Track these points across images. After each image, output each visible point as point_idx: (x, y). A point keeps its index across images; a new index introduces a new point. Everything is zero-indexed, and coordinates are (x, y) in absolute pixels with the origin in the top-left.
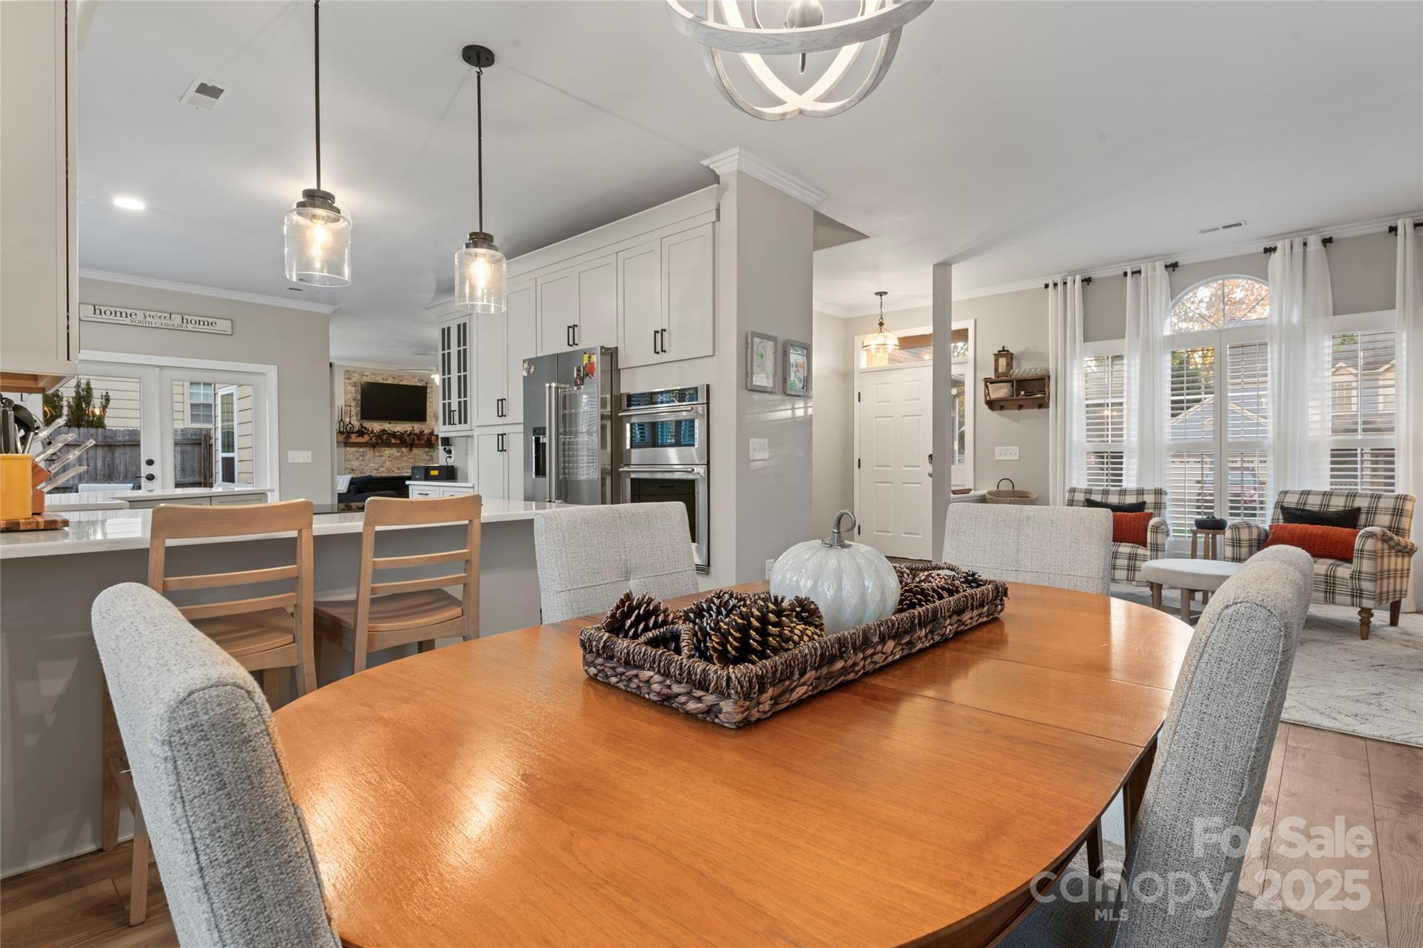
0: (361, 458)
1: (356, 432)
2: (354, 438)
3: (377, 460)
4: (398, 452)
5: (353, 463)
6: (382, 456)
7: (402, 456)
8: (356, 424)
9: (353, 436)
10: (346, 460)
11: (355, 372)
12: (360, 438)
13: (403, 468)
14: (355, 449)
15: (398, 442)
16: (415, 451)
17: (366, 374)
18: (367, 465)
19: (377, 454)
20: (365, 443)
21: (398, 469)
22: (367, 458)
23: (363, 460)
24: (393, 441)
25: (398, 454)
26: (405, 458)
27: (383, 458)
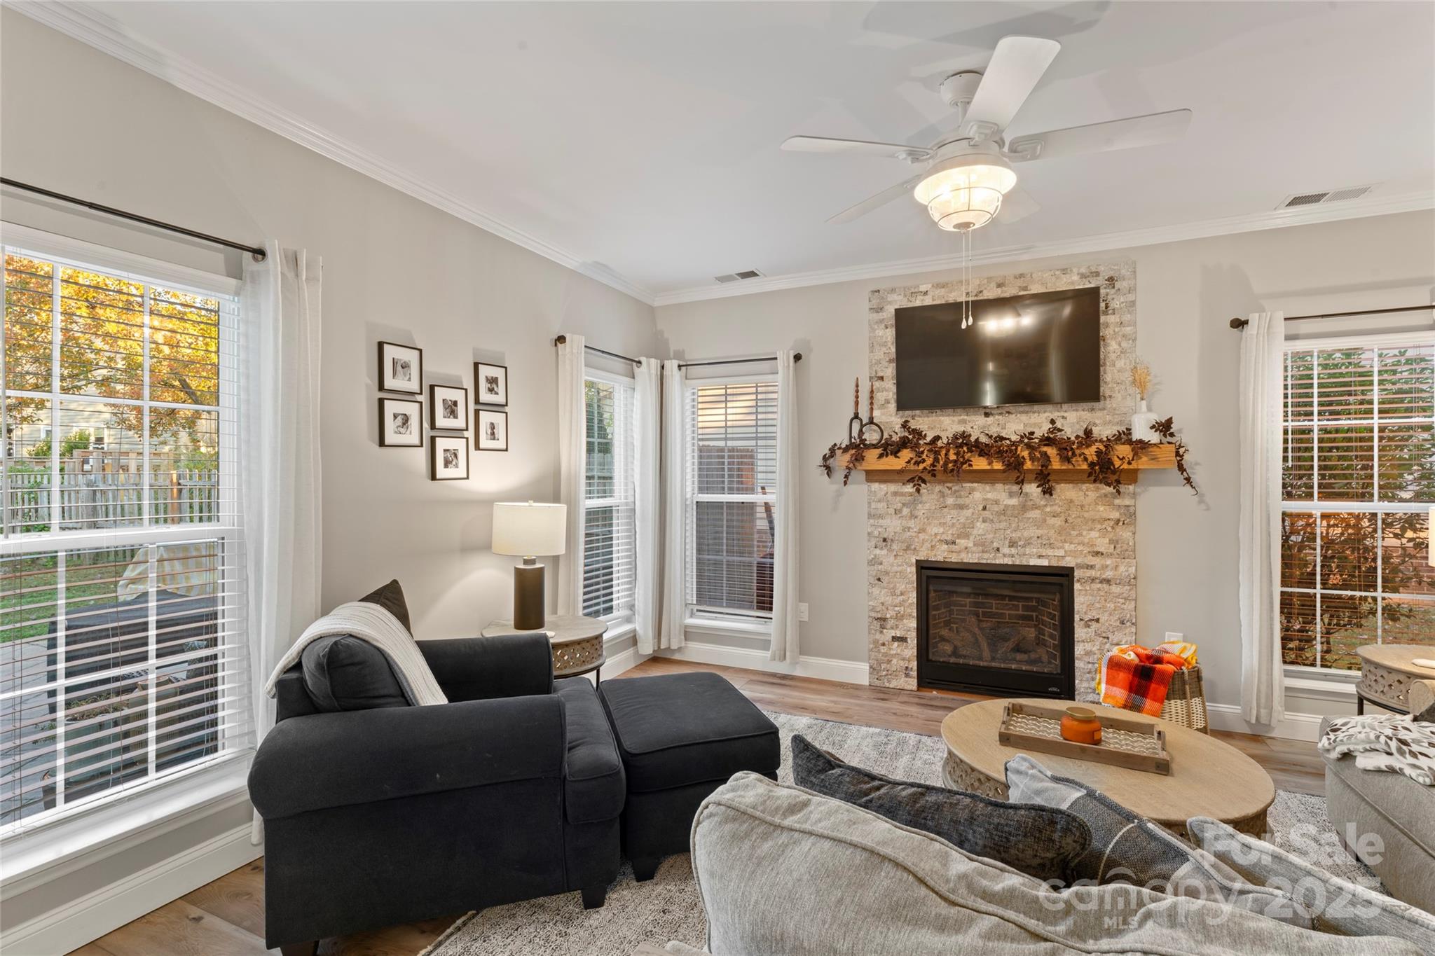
0: (906, 511)
1: (875, 446)
2: (872, 460)
3: (950, 516)
4: (1011, 495)
5: (885, 522)
6: (961, 507)
7: (1024, 508)
8: (891, 420)
9: (872, 455)
10: (870, 516)
11: (893, 290)
12: (891, 458)
13: (1028, 543)
14: (892, 487)
15: (998, 466)
16: (1065, 491)
17: (923, 288)
18: (922, 530)
19: (950, 501)
20: (900, 472)
21: (1013, 544)
22: (921, 510)
23: (913, 516)
24: (980, 463)
25: (1014, 501)
26: (1035, 514)
27: (968, 513)
